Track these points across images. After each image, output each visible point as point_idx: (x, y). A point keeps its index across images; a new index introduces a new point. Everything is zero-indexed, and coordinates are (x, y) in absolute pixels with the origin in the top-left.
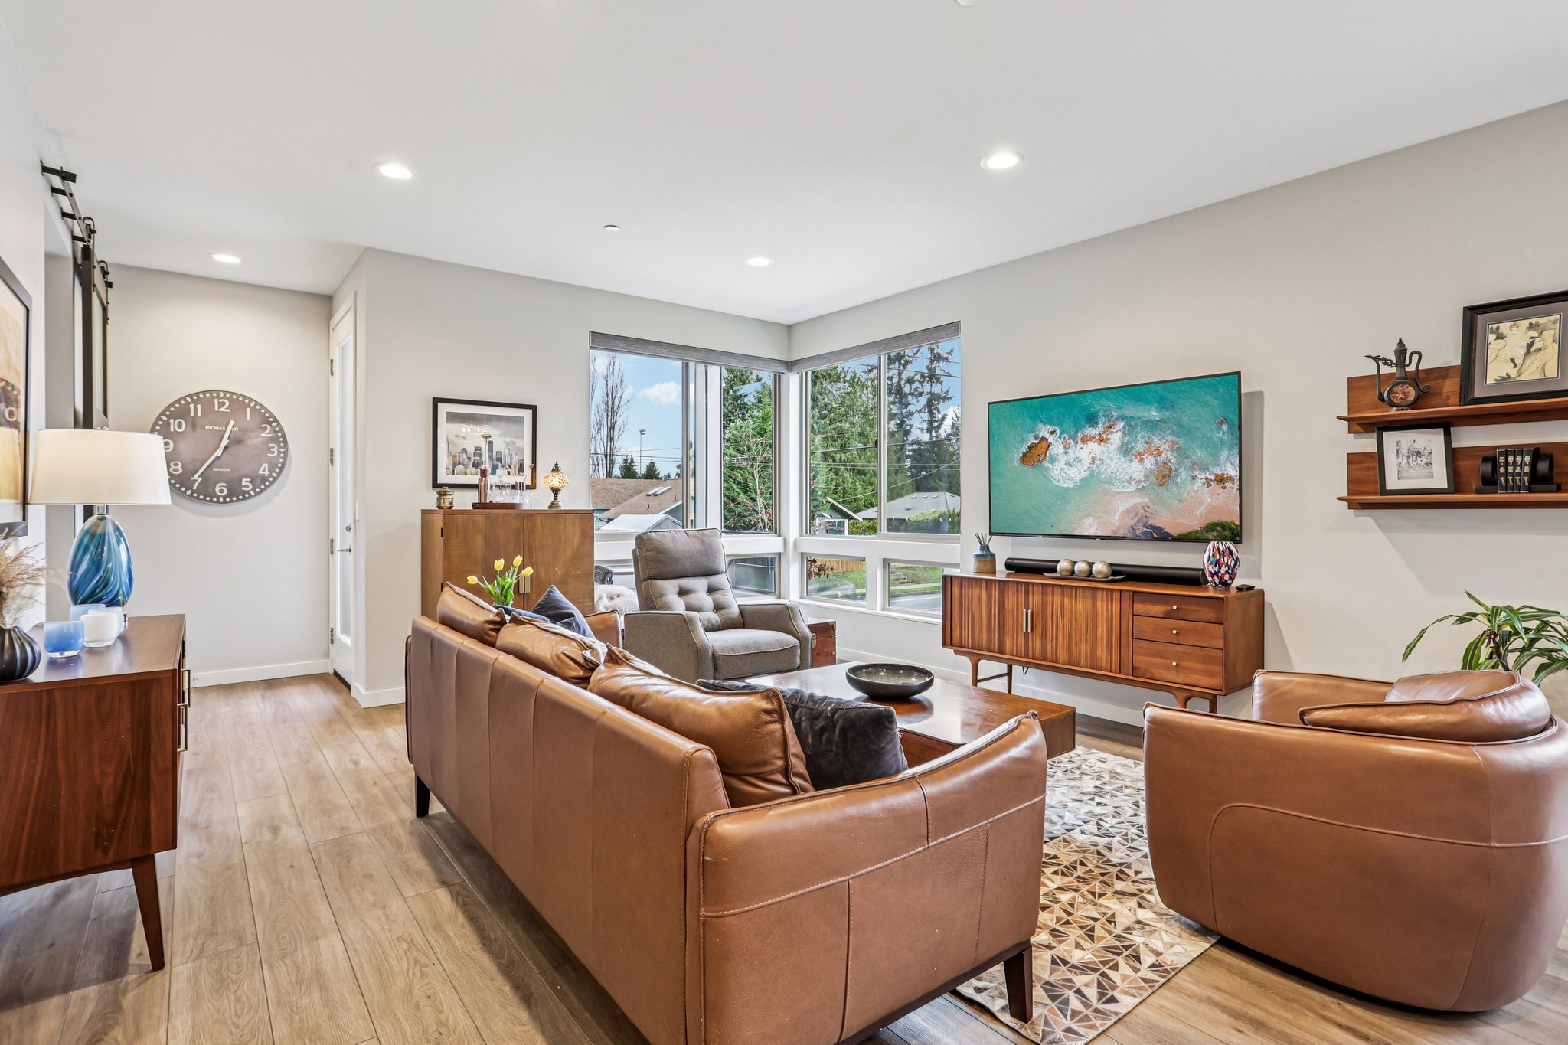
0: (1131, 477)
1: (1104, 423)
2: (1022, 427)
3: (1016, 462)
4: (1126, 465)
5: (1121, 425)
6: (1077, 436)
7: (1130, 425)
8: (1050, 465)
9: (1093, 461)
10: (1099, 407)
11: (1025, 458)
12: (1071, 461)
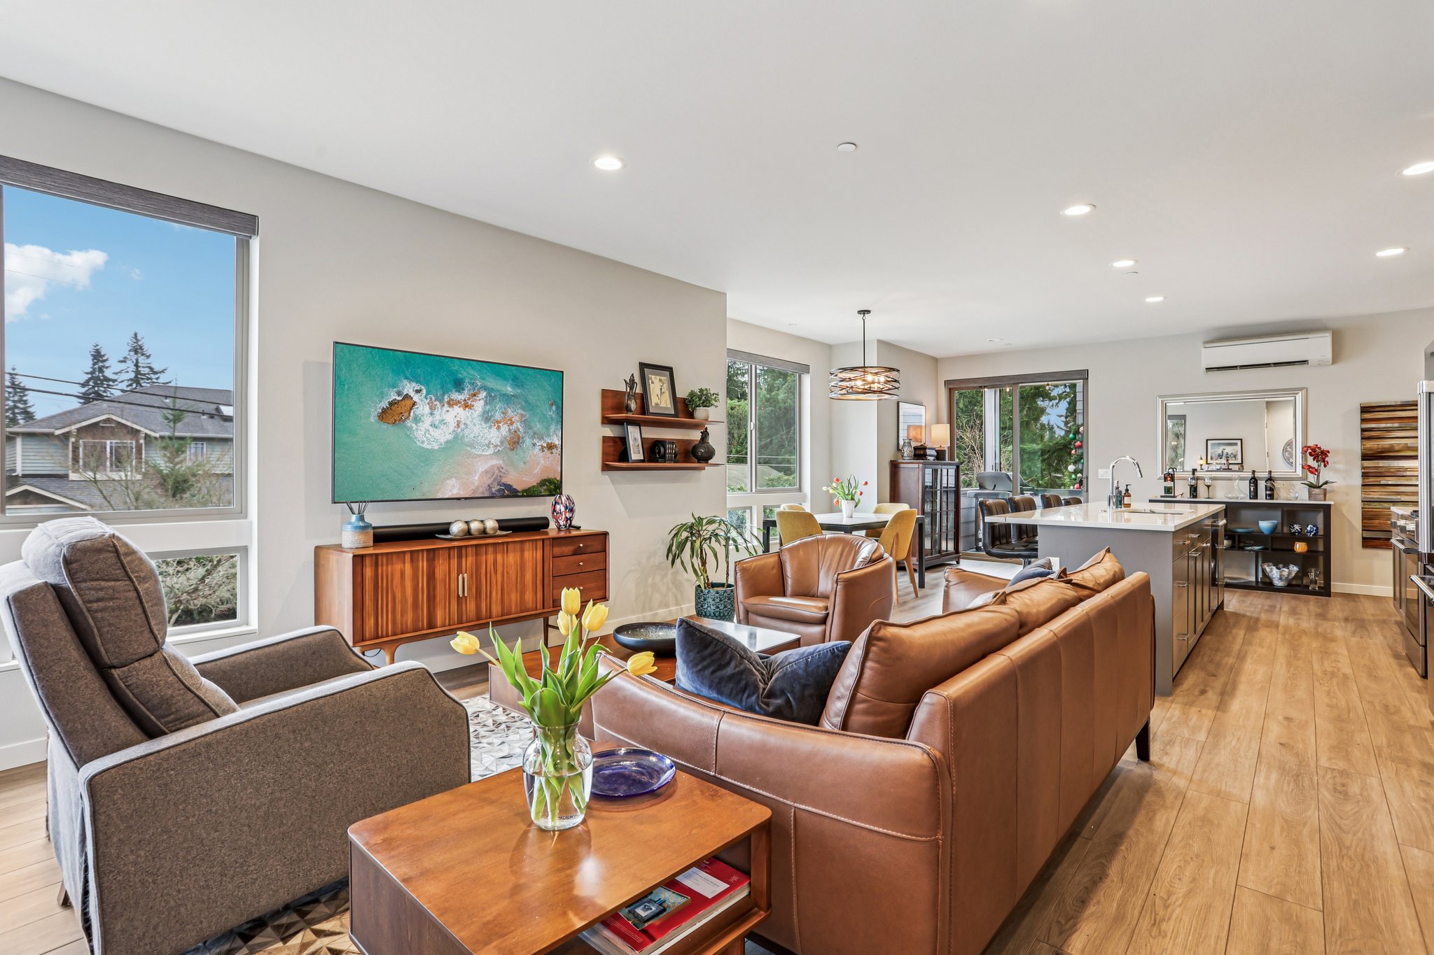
0: (490, 442)
1: (469, 390)
2: (382, 379)
3: (373, 418)
4: (486, 431)
5: (483, 394)
6: (443, 399)
7: (490, 396)
8: (414, 425)
9: (458, 425)
10: (465, 374)
11: (384, 415)
12: (437, 423)
